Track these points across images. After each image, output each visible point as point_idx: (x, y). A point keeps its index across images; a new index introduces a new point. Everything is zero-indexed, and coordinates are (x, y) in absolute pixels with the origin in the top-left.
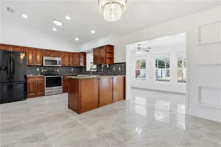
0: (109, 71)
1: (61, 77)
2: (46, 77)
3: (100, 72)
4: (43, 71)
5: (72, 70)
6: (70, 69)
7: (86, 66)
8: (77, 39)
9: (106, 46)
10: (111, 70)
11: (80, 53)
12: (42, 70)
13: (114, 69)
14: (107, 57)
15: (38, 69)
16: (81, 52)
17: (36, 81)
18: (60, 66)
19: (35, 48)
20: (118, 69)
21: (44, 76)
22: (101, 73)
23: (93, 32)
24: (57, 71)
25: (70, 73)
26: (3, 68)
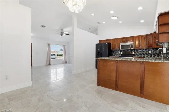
6: (147, 51)
15: (120, 52)
18: (133, 49)
24: (133, 54)
25: (147, 55)
26: (99, 52)
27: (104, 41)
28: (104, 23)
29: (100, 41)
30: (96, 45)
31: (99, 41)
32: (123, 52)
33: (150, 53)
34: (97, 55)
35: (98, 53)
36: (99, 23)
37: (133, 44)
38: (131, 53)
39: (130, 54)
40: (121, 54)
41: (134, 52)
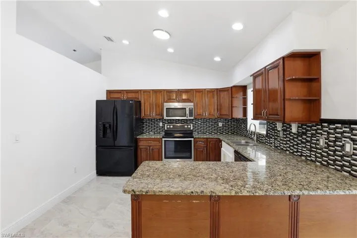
0: (302, 142)
1: (191, 140)
2: (165, 141)
3: (275, 139)
4: (167, 128)
5: (220, 124)
6: (215, 123)
7: (247, 118)
8: (217, 59)
9: (283, 58)
10: (308, 141)
11: (232, 87)
12: (166, 125)
13: (322, 142)
14: (287, 97)
15: (161, 124)
16: (234, 86)
17: (150, 146)
18: (192, 118)
19: (153, 90)
20: (343, 146)
21: (162, 139)
22: (277, 143)
23: (238, 26)
24: (190, 128)
25: (216, 132)
26: (107, 125)
27: (120, 92)
28: (126, 42)
29: (109, 92)
30: (99, 103)
31: (107, 91)
32: (169, 123)
33: (220, 127)
34: (101, 135)
35: (105, 129)
36: (109, 39)
37: (193, 107)
38: (186, 126)
39: (185, 128)
40: (166, 129)
41: (192, 125)
